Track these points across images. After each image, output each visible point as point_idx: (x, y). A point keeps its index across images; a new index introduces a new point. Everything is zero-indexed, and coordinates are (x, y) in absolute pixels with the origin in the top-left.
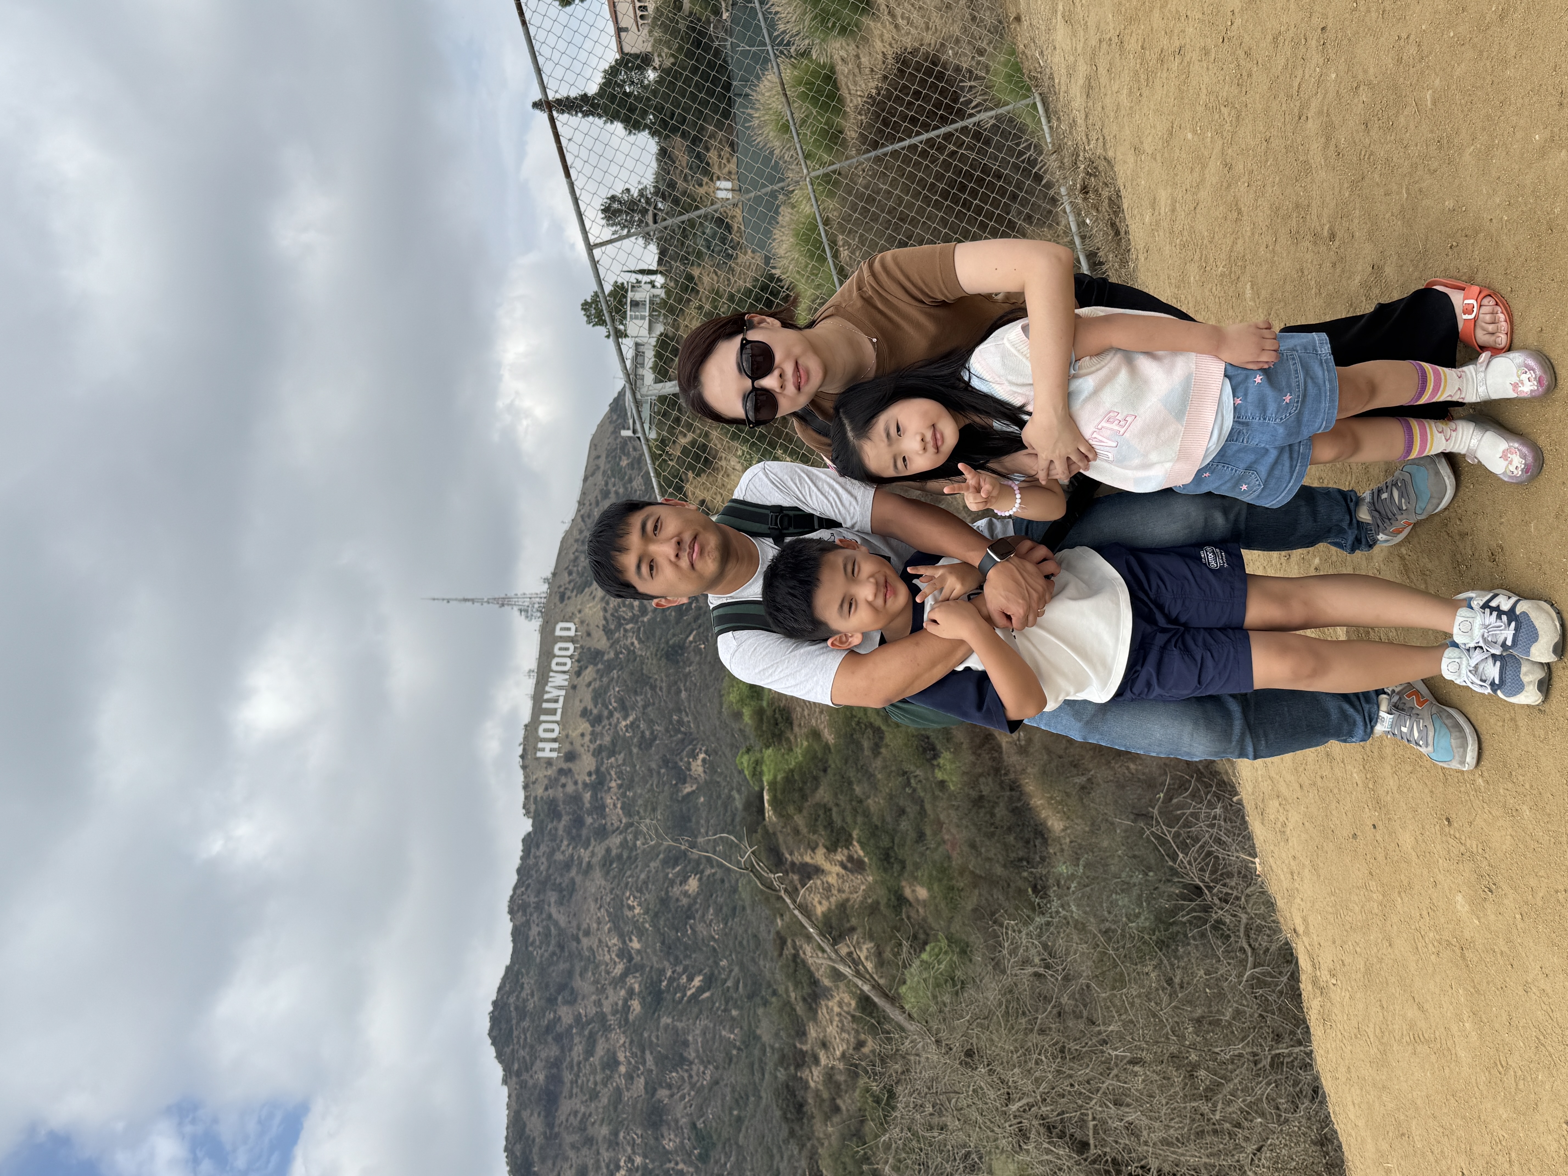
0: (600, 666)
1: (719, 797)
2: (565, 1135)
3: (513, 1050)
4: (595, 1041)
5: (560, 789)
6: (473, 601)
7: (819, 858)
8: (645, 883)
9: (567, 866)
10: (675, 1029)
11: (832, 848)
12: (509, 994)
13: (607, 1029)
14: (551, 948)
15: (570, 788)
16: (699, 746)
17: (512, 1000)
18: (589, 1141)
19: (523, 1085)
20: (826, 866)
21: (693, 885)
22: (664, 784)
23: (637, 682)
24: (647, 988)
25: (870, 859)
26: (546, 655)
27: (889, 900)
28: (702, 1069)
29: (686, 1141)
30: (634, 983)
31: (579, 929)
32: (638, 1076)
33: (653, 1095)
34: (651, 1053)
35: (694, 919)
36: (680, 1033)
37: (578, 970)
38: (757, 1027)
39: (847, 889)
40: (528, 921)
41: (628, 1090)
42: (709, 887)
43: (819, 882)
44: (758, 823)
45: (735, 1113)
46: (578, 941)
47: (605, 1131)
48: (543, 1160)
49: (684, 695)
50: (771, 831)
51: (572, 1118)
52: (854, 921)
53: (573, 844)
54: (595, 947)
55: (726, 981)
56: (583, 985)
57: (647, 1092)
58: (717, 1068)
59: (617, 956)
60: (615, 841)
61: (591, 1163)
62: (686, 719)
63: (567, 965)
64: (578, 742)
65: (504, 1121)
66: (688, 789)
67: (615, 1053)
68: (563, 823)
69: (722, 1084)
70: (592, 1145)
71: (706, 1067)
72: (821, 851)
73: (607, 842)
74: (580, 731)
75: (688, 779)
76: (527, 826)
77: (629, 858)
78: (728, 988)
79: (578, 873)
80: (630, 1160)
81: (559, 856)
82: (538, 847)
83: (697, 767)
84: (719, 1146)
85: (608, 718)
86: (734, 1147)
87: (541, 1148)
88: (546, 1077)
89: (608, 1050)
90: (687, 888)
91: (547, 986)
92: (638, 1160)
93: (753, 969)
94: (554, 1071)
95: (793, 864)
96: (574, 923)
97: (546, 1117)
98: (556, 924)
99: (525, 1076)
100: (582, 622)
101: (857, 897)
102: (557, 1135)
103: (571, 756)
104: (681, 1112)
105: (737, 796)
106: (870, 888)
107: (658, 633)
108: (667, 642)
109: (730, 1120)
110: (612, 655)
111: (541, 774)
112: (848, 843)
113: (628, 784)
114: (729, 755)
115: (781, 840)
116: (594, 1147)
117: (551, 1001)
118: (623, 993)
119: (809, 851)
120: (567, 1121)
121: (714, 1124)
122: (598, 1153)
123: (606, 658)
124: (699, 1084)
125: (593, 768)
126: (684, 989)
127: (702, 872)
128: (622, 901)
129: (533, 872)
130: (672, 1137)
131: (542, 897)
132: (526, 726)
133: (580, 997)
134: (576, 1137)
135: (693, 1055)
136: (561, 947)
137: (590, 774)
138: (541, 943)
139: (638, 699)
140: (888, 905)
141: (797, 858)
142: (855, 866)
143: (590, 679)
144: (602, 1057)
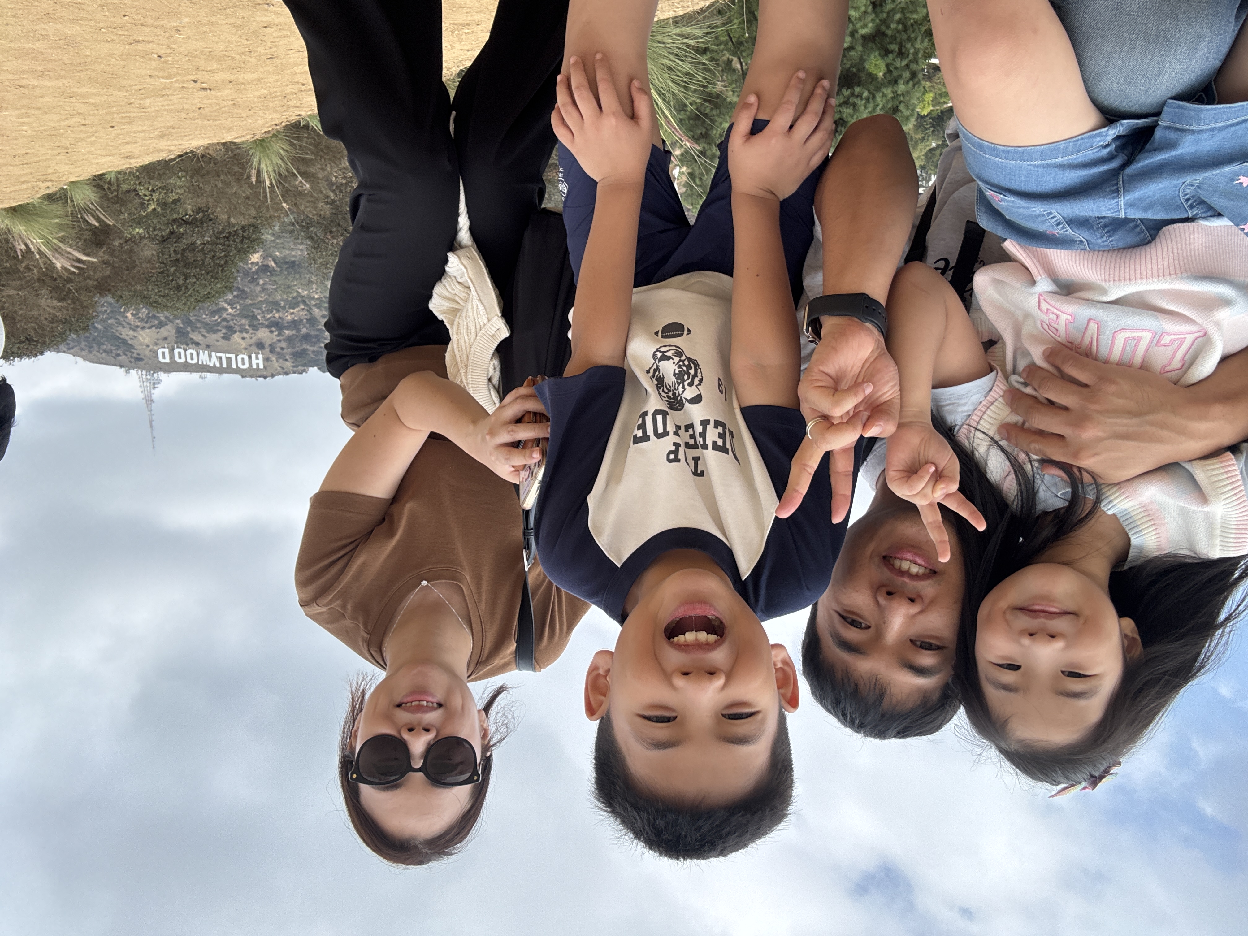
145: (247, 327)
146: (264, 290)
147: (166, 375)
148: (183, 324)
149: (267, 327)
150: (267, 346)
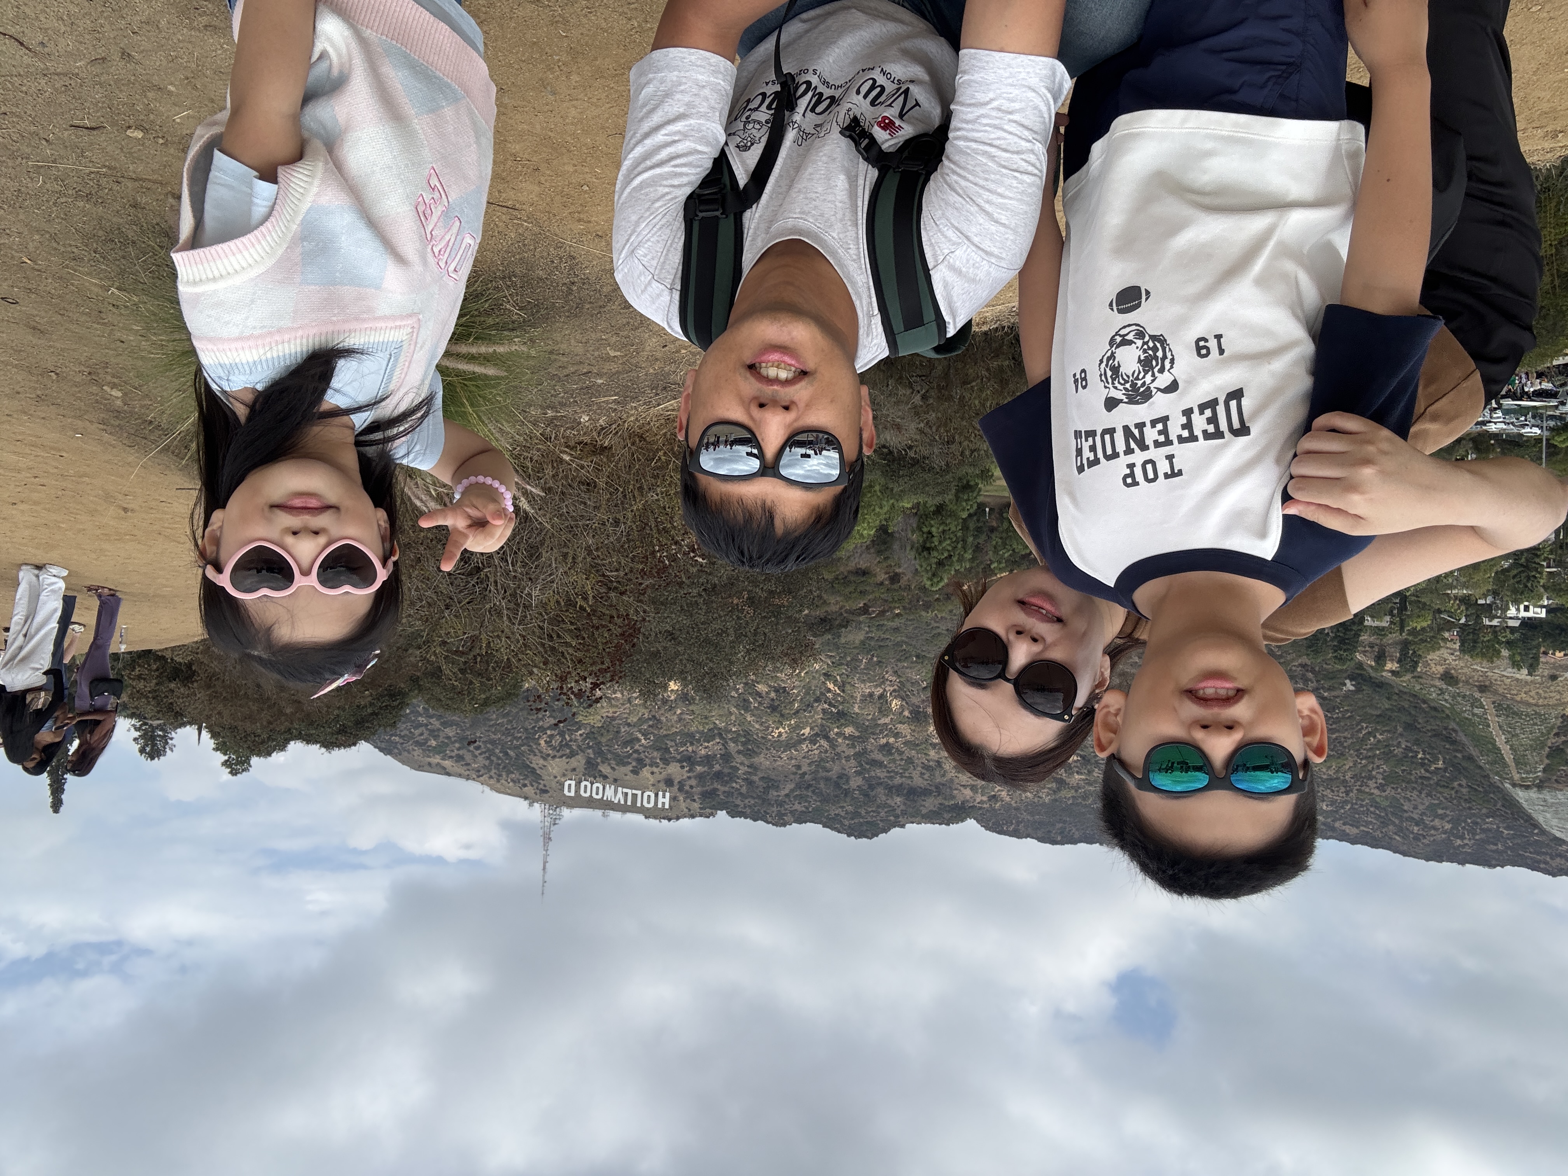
0: (599, 760)
2: (936, 782)
5: (694, 789)
8: (762, 724)
9: (750, 783)
10: (860, 702)
12: (842, 824)
13: (865, 751)
14: (810, 794)
15: (693, 782)
17: (846, 823)
19: (904, 813)
24: (836, 723)
26: (590, 803)
30: (833, 731)
31: (795, 774)
32: (895, 729)
36: (864, 699)
37: (825, 774)
40: (791, 812)
46: (805, 774)
48: (953, 797)
51: (926, 777)
53: (735, 779)
54: (808, 761)
56: (835, 769)
59: (815, 744)
60: (732, 747)
63: (822, 782)
64: (658, 777)
67: (881, 746)
68: (719, 787)
69: (896, 668)
73: (733, 753)
74: (649, 776)
76: (722, 815)
77: (745, 736)
79: (756, 775)
81: (744, 790)
85: (640, 753)
87: (945, 798)
88: (898, 796)
89: (879, 750)
91: (836, 796)
94: (894, 790)
96: (792, 777)
97: (925, 796)
98: (792, 791)
99: (898, 812)
100: (564, 775)
102: (937, 787)
103: (669, 782)
110: (590, 751)
111: (682, 805)
117: (847, 793)
118: (840, 740)
120: (927, 780)
123: (592, 756)
125: (678, 765)
126: (836, 695)
128: (775, 741)
129: (756, 809)
131: (773, 802)
132: (645, 817)
133: (844, 772)
134: (937, 773)
136: (810, 786)
137: (682, 767)
138: (806, 801)
144: (883, 755)
145: (658, 761)
146: (680, 720)
147: (569, 810)
148: (594, 754)
149: (679, 761)
150: (676, 782)
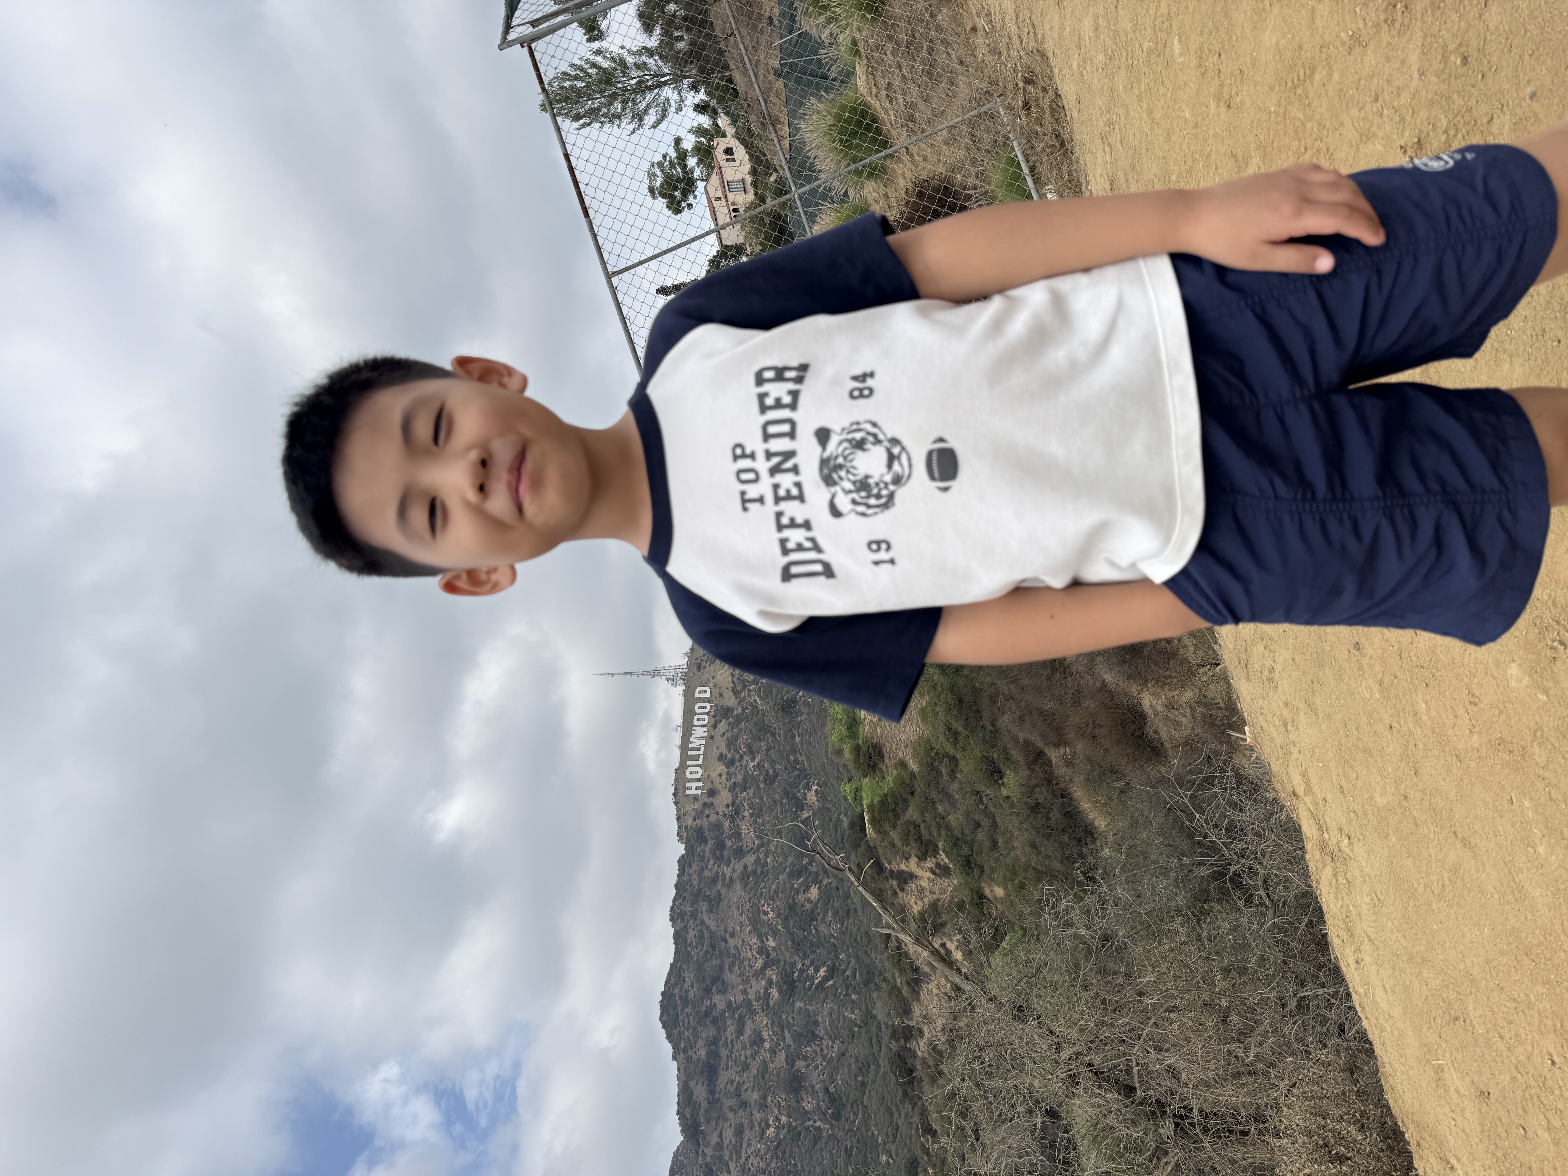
0: (731, 720)
1: (830, 820)
2: (724, 1100)
3: (680, 1032)
4: (743, 1023)
5: (706, 819)
6: (631, 674)
7: (912, 866)
8: (776, 892)
9: (714, 881)
10: (806, 1010)
11: (922, 858)
12: (675, 986)
13: (753, 1013)
14: (705, 949)
15: (713, 818)
16: (812, 780)
17: (677, 991)
18: (744, 1104)
19: (689, 1059)
20: (919, 872)
21: (814, 892)
22: (786, 811)
23: (760, 730)
24: (782, 979)
25: (955, 865)
26: (689, 713)
27: (972, 899)
28: (830, 1044)
29: (821, 1103)
30: (772, 974)
31: (726, 931)
32: (780, 1050)
33: (792, 1066)
34: (789, 1032)
35: (817, 921)
36: (811, 1014)
37: (727, 964)
38: (873, 1008)
39: (937, 891)
40: (686, 927)
41: (772, 1063)
42: (827, 895)
43: (914, 886)
44: (861, 840)
45: (860, 1079)
46: (726, 942)
47: (756, 1096)
48: (708, 1121)
49: (797, 739)
50: (872, 845)
51: (729, 1085)
52: (944, 917)
53: (718, 863)
54: (739, 945)
55: (845, 971)
56: (731, 977)
57: (788, 1064)
58: (842, 1042)
59: (757, 952)
60: (750, 859)
61: (746, 1122)
62: (800, 759)
63: (718, 962)
64: (717, 780)
65: (675, 1090)
66: (805, 815)
67: (760, 1032)
68: (709, 846)
69: (847, 1055)
70: (746, 1107)
71: (834, 1042)
72: (914, 860)
73: (744, 860)
74: (718, 772)
75: (805, 807)
76: (680, 849)
77: (762, 872)
78: (848, 976)
79: (723, 886)
80: (777, 1119)
81: (707, 873)
82: (690, 866)
83: (812, 797)
84: (849, 1107)
85: (740, 761)
86: (860, 1107)
87: (706, 1111)
88: (707, 1053)
89: (755, 1030)
90: (809, 895)
91: (704, 978)
92: (784, 1119)
93: (867, 960)
94: (713, 1048)
95: (892, 871)
96: (722, 928)
97: (709, 1085)
98: (708, 928)
99: (690, 1053)
100: (715, 686)
101: (946, 897)
102: (718, 1100)
103: (712, 793)
104: (815, 1079)
105: (845, 819)
106: (956, 889)
107: (774, 692)
108: (782, 698)
109: (856, 1085)
110: (740, 710)
111: (689, 808)
112: (935, 853)
113: (758, 813)
114: (836, 786)
115: (880, 852)
116: (748, 1110)
117: (708, 991)
118: (763, 983)
119: (904, 861)
120: (725, 1088)
121: (843, 1089)
122: (752, 1115)
123: (735, 713)
124: (828, 1056)
125: (730, 801)
126: (812, 979)
127: (821, 882)
128: (759, 908)
129: (688, 887)
130: (810, 1099)
131: (695, 906)
132: (676, 770)
133: (730, 987)
134: (733, 1102)
135: (823, 1032)
136: (714, 948)
137: (728, 806)
138: (697, 944)
139: (762, 744)
140: (971, 903)
141: (894, 867)
142: (942, 871)
143: (724, 730)
144: (750, 1036)
145: (733, 780)
146: (775, 803)
147: (681, 693)
148: (737, 715)
149: (734, 803)
150: (711, 799)
